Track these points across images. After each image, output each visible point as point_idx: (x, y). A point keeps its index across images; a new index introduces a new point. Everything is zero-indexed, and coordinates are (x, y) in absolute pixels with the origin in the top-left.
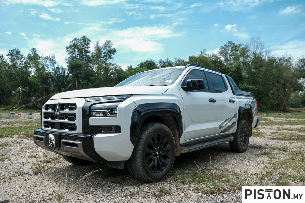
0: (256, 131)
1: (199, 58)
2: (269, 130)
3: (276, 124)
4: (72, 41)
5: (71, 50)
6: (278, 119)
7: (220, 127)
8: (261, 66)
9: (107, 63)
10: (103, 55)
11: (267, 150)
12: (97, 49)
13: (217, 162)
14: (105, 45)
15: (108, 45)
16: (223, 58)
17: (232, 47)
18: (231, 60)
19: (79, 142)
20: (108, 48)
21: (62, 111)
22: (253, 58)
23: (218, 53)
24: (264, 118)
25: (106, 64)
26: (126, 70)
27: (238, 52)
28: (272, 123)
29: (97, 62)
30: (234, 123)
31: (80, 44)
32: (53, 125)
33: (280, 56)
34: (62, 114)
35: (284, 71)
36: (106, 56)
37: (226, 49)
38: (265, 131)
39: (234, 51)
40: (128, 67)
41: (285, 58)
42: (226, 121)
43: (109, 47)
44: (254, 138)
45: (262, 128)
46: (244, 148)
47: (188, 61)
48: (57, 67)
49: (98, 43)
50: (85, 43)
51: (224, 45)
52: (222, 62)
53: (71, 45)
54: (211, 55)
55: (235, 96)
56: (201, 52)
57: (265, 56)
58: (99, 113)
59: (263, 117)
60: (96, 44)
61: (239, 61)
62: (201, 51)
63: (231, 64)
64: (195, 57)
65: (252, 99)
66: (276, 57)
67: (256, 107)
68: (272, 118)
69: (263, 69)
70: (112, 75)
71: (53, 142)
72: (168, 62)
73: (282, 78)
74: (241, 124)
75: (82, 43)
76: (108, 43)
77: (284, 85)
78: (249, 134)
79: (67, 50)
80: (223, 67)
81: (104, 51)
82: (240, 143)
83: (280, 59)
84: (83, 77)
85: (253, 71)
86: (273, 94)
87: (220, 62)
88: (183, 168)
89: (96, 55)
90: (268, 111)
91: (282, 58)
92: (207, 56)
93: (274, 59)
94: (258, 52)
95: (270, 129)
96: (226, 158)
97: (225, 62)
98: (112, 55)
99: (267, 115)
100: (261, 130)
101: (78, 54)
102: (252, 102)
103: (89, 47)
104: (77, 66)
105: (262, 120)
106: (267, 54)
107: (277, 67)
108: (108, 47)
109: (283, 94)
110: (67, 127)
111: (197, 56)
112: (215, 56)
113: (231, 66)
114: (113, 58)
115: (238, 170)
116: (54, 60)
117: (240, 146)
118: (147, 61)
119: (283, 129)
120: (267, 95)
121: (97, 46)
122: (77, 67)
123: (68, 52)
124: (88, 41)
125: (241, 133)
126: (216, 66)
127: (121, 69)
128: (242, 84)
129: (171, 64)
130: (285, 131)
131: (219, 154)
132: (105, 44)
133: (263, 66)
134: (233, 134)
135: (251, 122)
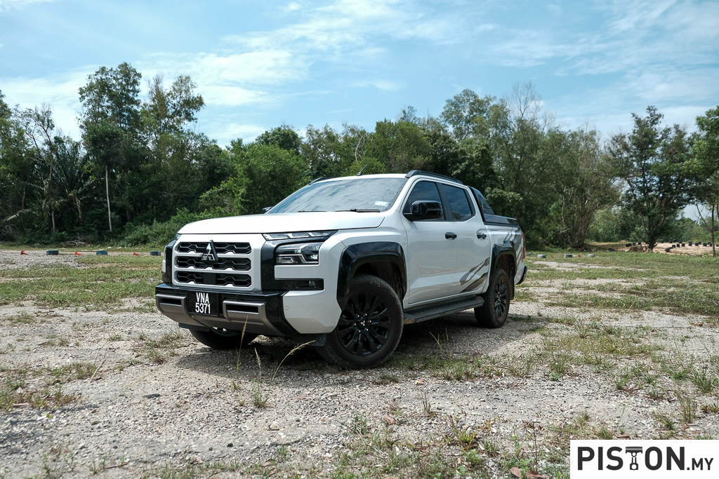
0: (521, 291)
1: (398, 125)
2: (546, 289)
3: (559, 275)
4: (96, 75)
5: (91, 96)
6: (566, 267)
7: (463, 282)
8: (534, 148)
9: (180, 130)
10: (171, 111)
11: (540, 323)
12: (156, 96)
13: (456, 342)
14: (176, 88)
15: (184, 88)
16: (451, 129)
17: (472, 104)
18: (469, 133)
19: (261, 304)
20: (184, 95)
21: (220, 255)
22: (516, 130)
23: (441, 117)
24: (537, 263)
25: (180, 133)
26: (228, 149)
27: (485, 115)
28: (552, 274)
29: (155, 128)
30: (485, 275)
31: (114, 82)
32: (199, 278)
33: (574, 129)
34: (220, 260)
35: (582, 159)
36: (178, 113)
37: (459, 107)
38: (537, 290)
39: (476, 111)
40: (233, 143)
41: (585, 132)
42: (471, 271)
43: (187, 91)
44: (518, 304)
45: (532, 285)
46: (500, 319)
47: (375, 132)
48: (56, 138)
49: (158, 81)
50: (127, 81)
51: (455, 97)
52: (448, 137)
53: (91, 83)
54: (426, 120)
55: (487, 227)
56: (404, 112)
57: (542, 127)
58: (290, 259)
59: (536, 260)
60: (153, 83)
61: (486, 136)
62: (404, 109)
63: (470, 142)
64: (390, 124)
65: (516, 231)
66: (564, 129)
67: (521, 245)
68: (553, 265)
69: (539, 155)
70: (194, 161)
71: (205, 306)
72: (327, 133)
73: (577, 175)
74: (497, 277)
75: (120, 81)
76: (183, 82)
77: (581, 190)
78: (509, 295)
79: (80, 96)
80: (451, 148)
81: (175, 102)
82: (493, 310)
83: (574, 135)
84: (122, 163)
85: (517, 159)
86: (557, 210)
87: (446, 138)
88: (402, 352)
89: (152, 111)
90: (546, 247)
91: (578, 132)
92: (417, 123)
93: (560, 135)
94: (528, 117)
95: (549, 286)
96: (470, 336)
97: (457, 137)
98: (194, 111)
99: (544, 257)
100: (530, 288)
101: (108, 107)
102: (516, 235)
103: (138, 92)
104: (107, 136)
105: (533, 267)
106: (547, 123)
107: (566, 151)
108: (183, 93)
109: (579, 210)
110: (232, 280)
111: (394, 121)
112: (434, 123)
113: (469, 146)
114: (196, 119)
115: (492, 354)
116: (48, 121)
117: (494, 316)
118: (279, 129)
119: (572, 287)
120: (544, 213)
121: (157, 89)
122: (107, 139)
123: (85, 101)
124: (135, 75)
125: (496, 292)
126: (436, 146)
127: (217, 147)
128: (492, 190)
129: (334, 137)
130: (575, 291)
131: (457, 330)
132: (176, 84)
133: (538, 149)
134: (482, 295)
135: (514, 274)
